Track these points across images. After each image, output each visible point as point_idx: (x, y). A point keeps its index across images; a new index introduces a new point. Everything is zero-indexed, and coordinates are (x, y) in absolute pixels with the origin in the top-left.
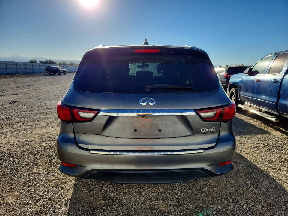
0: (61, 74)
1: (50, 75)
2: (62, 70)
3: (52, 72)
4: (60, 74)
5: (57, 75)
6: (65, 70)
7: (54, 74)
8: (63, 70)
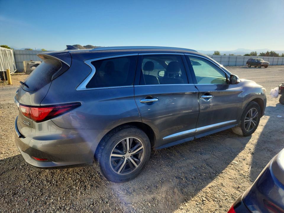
0: (262, 67)
1: (250, 67)
2: (263, 63)
3: (253, 65)
4: (260, 68)
5: (257, 68)
6: (267, 63)
7: (255, 66)
8: (265, 63)
